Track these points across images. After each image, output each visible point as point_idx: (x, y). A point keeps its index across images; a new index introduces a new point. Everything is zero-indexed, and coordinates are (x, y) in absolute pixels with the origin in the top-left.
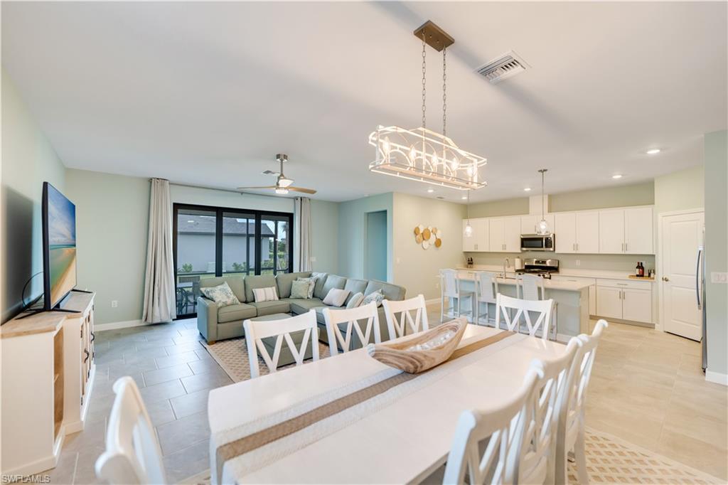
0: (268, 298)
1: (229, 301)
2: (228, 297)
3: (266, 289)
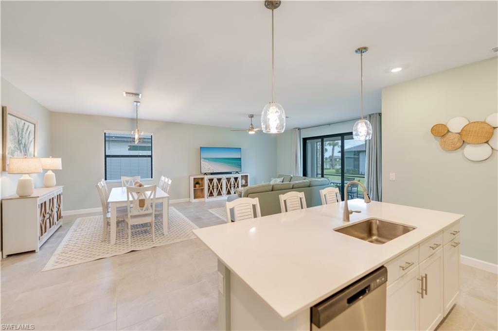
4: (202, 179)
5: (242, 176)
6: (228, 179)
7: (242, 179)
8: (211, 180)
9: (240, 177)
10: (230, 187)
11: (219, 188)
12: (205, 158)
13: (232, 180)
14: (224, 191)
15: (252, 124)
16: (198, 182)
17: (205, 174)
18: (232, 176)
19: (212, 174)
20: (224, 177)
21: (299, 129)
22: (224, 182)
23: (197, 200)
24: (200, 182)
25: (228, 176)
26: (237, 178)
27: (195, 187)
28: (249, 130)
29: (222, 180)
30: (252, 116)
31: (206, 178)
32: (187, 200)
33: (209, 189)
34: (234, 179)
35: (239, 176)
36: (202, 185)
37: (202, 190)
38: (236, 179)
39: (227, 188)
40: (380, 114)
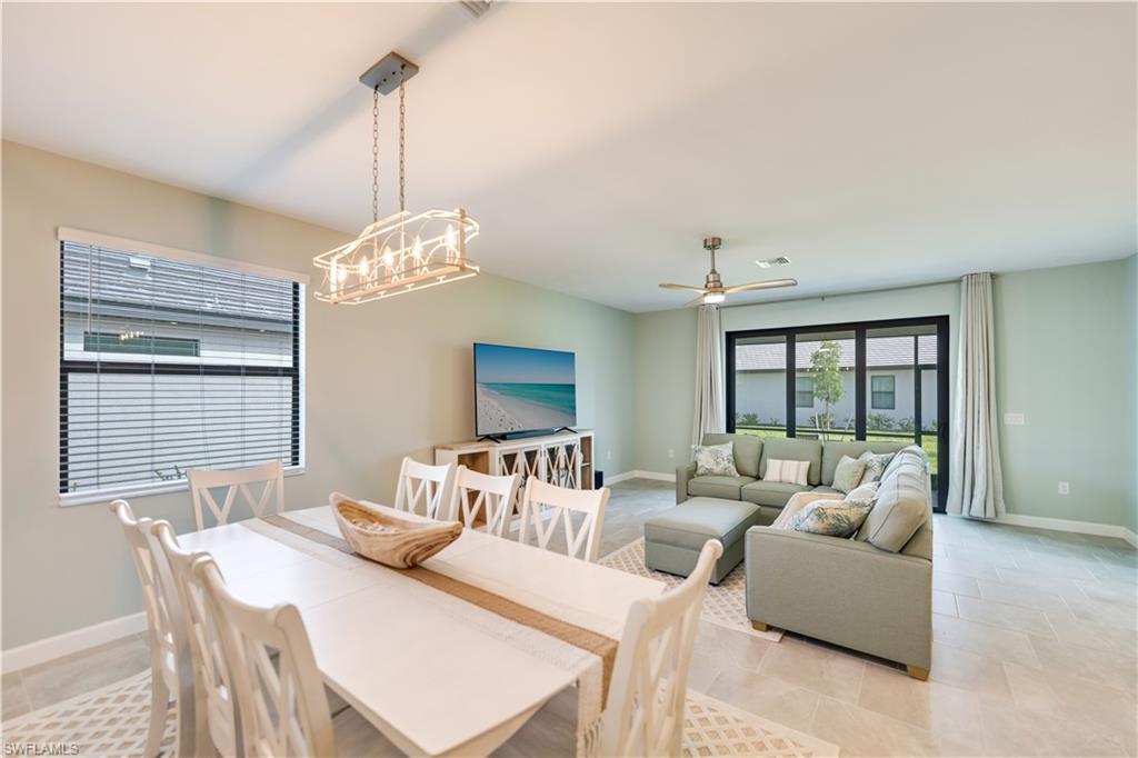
0: (785, 478)
1: (717, 469)
2: (717, 463)
3: (787, 463)
5: (581, 439)
6: (553, 454)
8: (510, 460)
9: (579, 441)
10: (558, 479)
12: (489, 385)
13: (562, 454)
15: (713, 272)
17: (488, 438)
18: (562, 442)
20: (543, 445)
22: (543, 463)
25: (552, 441)
26: (572, 448)
29: (537, 457)
30: (713, 245)
31: (499, 451)
35: (576, 439)
38: (569, 449)
40: (993, 276)
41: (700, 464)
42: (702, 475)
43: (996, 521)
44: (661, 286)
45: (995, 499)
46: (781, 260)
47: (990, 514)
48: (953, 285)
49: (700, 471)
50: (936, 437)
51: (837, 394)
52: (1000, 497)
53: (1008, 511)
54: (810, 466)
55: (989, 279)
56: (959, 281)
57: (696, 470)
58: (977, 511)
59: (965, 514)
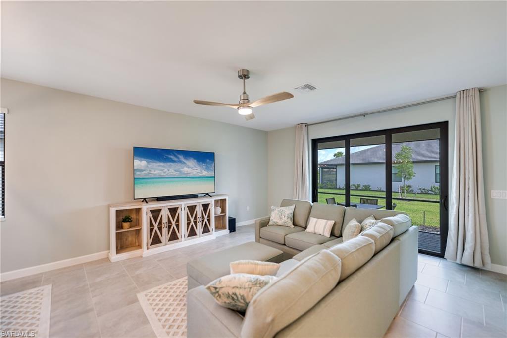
0: (317, 231)
1: (280, 222)
3: (320, 220)
4: (138, 211)
5: (215, 200)
6: (192, 209)
7: (216, 206)
8: (156, 213)
9: (214, 202)
10: (195, 222)
11: (174, 225)
13: (199, 210)
14: (183, 230)
15: (244, 93)
16: (126, 218)
17: (145, 200)
18: (198, 202)
19: (159, 199)
20: (183, 204)
21: (307, 125)
22: (183, 214)
23: (124, 256)
24: (133, 216)
25: (191, 202)
26: (208, 205)
27: (119, 226)
28: (240, 105)
29: (179, 211)
31: (146, 208)
32: (102, 254)
33: (151, 231)
34: (201, 208)
35: (211, 201)
36: (138, 223)
37: (138, 232)
38: (206, 207)
39: (188, 224)
40: (481, 91)
41: (271, 219)
42: (272, 225)
43: (484, 268)
44: (197, 102)
45: (482, 253)
46: (311, 88)
47: (478, 264)
48: (450, 101)
49: (271, 223)
50: (439, 204)
51: (410, 175)
52: (487, 252)
53: (492, 262)
54: (335, 224)
55: (477, 93)
56: (455, 97)
57: (269, 222)
58: (467, 259)
59: (458, 261)
